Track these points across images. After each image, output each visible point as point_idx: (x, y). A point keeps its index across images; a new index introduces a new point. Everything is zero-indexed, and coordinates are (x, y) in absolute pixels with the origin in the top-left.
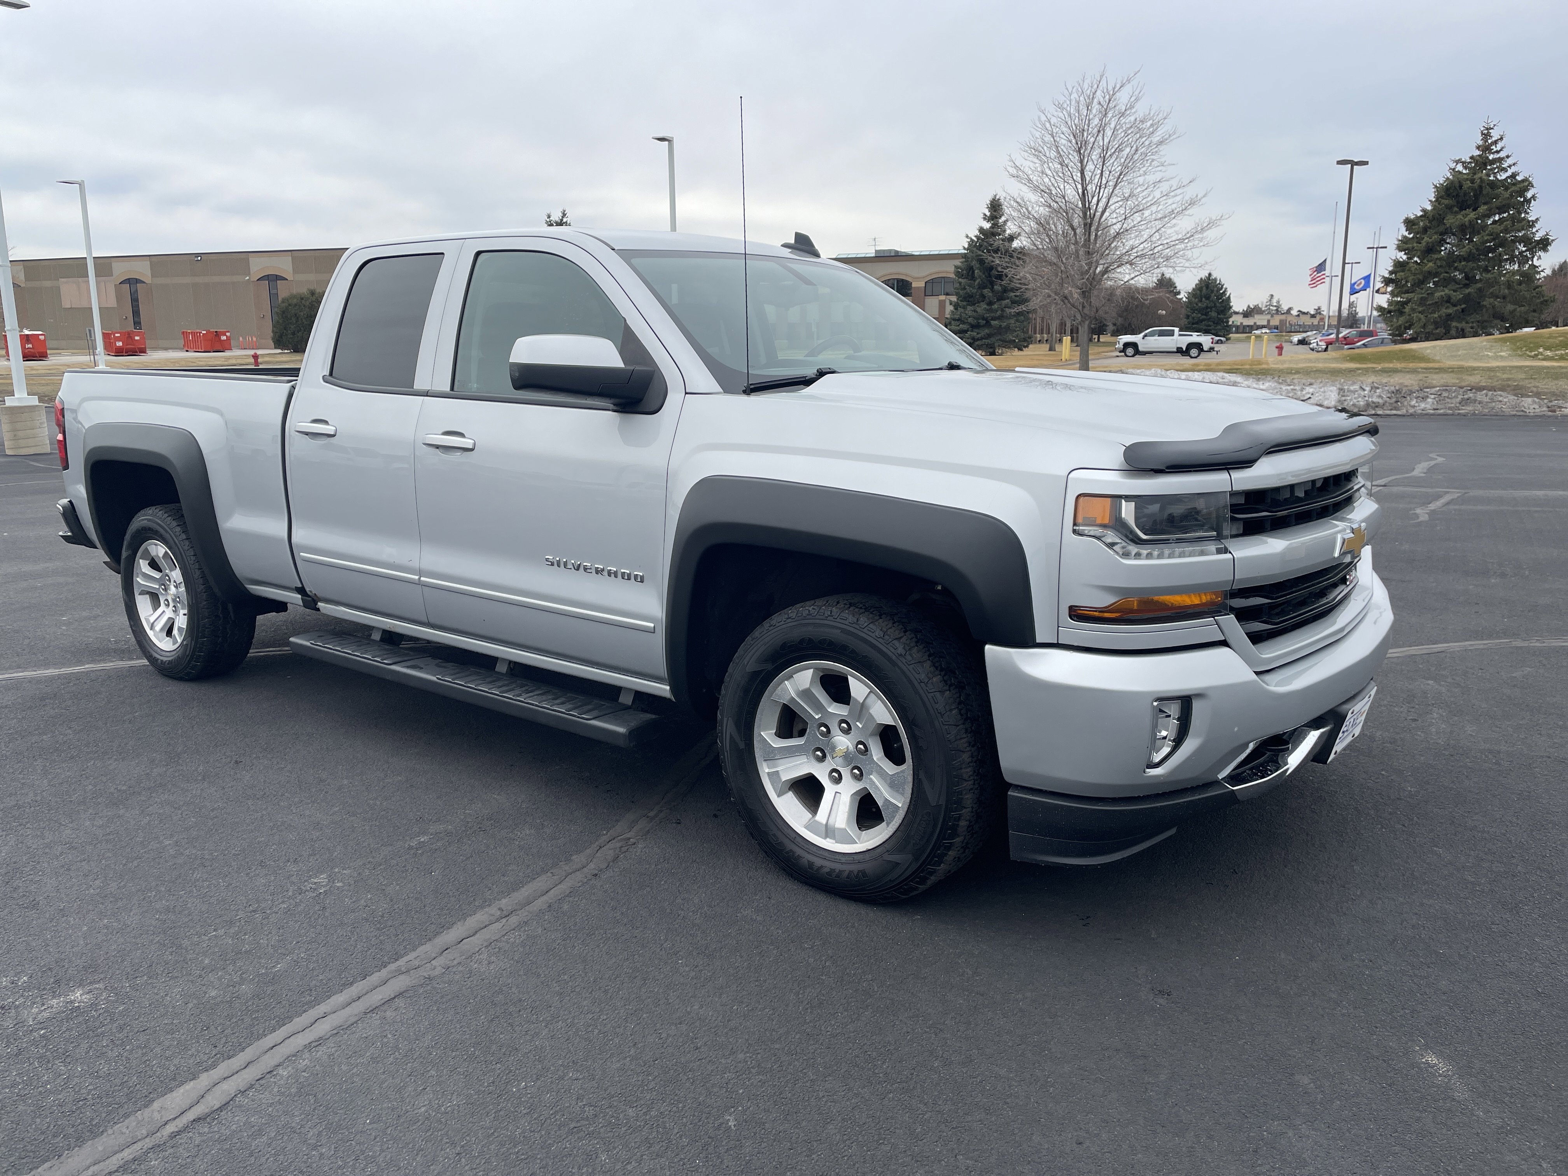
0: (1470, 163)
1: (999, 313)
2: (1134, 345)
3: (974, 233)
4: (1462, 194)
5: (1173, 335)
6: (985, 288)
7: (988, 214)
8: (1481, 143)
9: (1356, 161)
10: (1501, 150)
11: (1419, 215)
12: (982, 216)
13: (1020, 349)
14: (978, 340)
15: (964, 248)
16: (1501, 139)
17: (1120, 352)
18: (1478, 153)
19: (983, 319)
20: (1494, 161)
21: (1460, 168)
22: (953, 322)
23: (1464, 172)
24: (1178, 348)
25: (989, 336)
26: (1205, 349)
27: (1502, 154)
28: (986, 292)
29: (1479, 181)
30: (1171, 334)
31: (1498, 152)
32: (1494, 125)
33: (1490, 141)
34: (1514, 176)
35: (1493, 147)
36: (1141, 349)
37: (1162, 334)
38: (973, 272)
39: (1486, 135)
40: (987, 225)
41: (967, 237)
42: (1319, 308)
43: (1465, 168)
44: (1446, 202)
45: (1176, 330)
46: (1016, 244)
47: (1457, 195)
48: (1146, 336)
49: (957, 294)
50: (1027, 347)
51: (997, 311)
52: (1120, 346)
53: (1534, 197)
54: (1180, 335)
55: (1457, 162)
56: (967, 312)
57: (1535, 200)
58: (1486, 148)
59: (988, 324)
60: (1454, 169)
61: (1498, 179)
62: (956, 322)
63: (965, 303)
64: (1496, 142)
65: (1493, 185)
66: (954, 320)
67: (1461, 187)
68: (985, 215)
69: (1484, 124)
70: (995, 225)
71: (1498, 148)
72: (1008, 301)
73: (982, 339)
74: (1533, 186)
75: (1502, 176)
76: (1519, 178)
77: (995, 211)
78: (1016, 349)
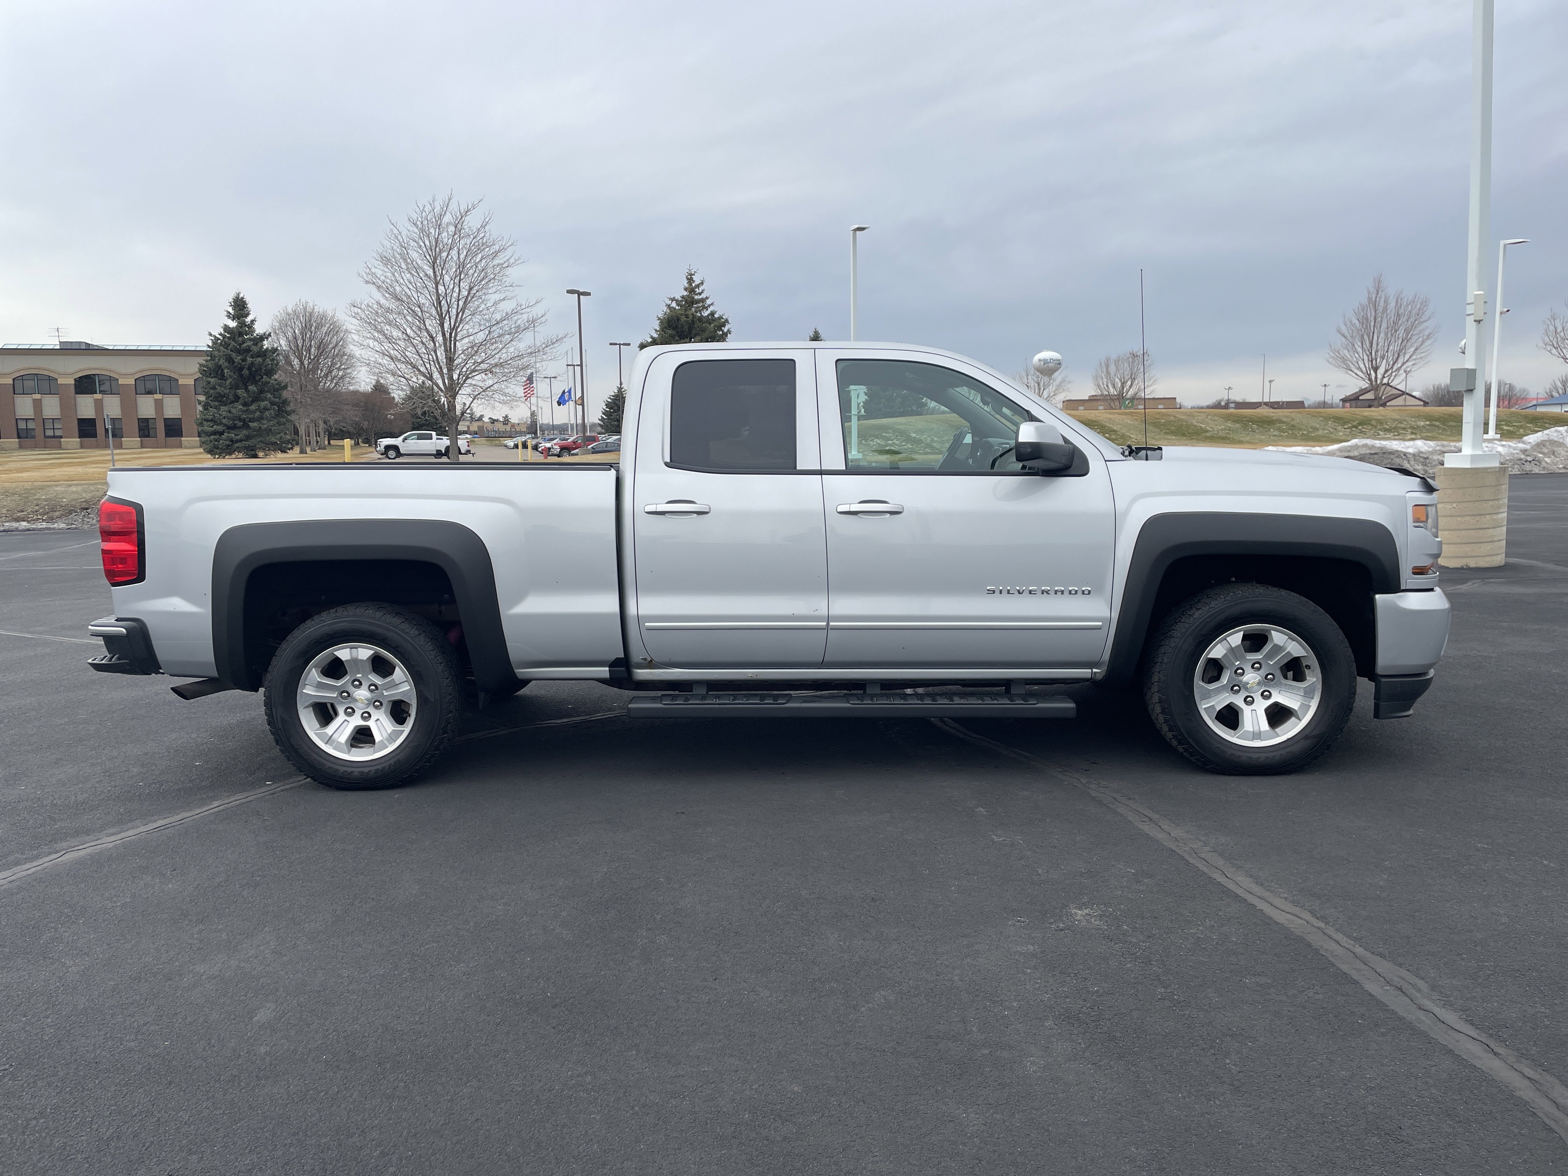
0: (682, 301)
1: (258, 414)
2: (395, 448)
3: (217, 331)
4: (679, 326)
5: (432, 439)
6: (237, 388)
7: (232, 312)
8: (687, 285)
9: (581, 291)
10: (702, 292)
11: (649, 341)
12: (225, 313)
13: (284, 451)
14: (237, 441)
15: (209, 346)
16: (702, 283)
17: (382, 454)
18: (685, 293)
19: (240, 420)
20: (698, 301)
21: (674, 305)
22: (205, 423)
23: (677, 308)
24: (437, 451)
25: (248, 438)
26: (463, 451)
27: (703, 296)
28: (241, 392)
29: (691, 316)
30: (430, 437)
31: (700, 294)
32: (695, 272)
33: (694, 285)
34: (712, 314)
35: (697, 290)
36: (402, 451)
37: (420, 437)
38: (222, 371)
39: (690, 280)
40: (233, 324)
41: (210, 335)
42: (507, 416)
43: (678, 305)
44: (670, 332)
45: (434, 433)
46: (266, 344)
47: (677, 327)
48: (405, 439)
49: (206, 394)
50: (292, 449)
51: (255, 412)
52: (381, 448)
53: (729, 331)
54: (437, 439)
55: (673, 300)
56: (220, 412)
57: (730, 334)
58: (691, 290)
59: (246, 426)
60: (669, 306)
61: (702, 316)
62: (209, 423)
63: (217, 403)
64: (698, 286)
65: (700, 319)
66: (207, 420)
67: (678, 320)
68: (229, 312)
69: (687, 271)
70: (242, 324)
71: (700, 291)
72: (267, 402)
73: (241, 441)
74: (728, 323)
75: (706, 313)
76: (716, 316)
77: (240, 310)
78: (279, 452)
